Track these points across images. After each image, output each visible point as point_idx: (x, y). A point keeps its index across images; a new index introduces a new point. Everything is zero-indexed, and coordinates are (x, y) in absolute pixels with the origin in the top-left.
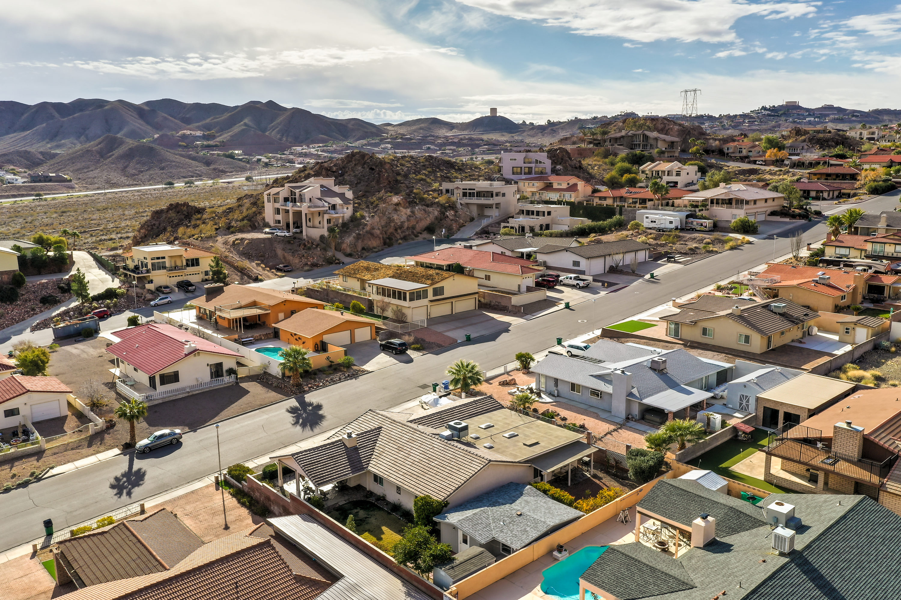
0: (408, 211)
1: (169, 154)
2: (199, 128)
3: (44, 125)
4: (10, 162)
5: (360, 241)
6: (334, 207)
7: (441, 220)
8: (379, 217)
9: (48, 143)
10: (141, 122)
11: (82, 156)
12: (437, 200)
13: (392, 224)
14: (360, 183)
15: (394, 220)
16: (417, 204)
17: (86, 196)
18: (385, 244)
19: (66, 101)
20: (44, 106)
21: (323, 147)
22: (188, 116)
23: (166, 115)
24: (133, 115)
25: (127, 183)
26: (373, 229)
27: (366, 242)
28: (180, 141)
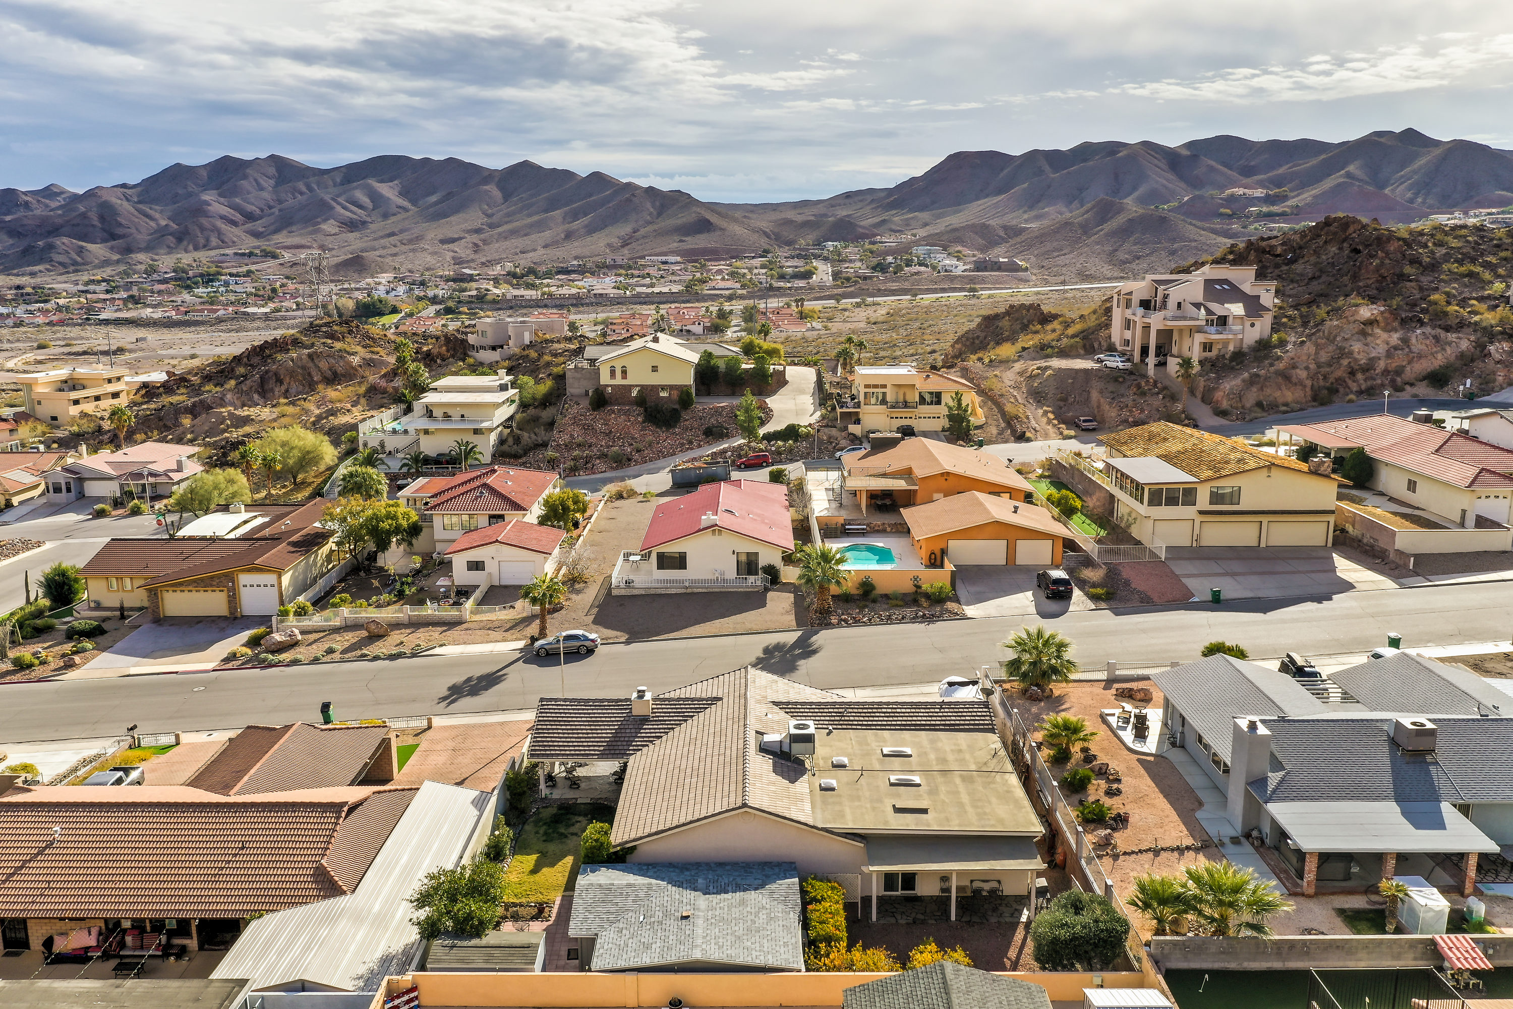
0: (1395, 338)
1: (1191, 227)
2: (1261, 184)
3: (1026, 185)
4: (959, 241)
5: (1254, 389)
6: (1223, 321)
7: (1472, 360)
8: (1317, 345)
9: (1025, 212)
10: (1171, 176)
11: (1056, 231)
12: (1476, 318)
13: (1345, 362)
14: (1320, 277)
15: (1351, 353)
16: (1421, 323)
17: (1038, 293)
18: (1315, 398)
19: (1065, 147)
20: (1033, 156)
21: (1498, 213)
22: (1253, 163)
23: (1213, 163)
24: (1160, 164)
25: (1109, 276)
26: (1294, 367)
27: (1268, 391)
28: (1222, 206)
